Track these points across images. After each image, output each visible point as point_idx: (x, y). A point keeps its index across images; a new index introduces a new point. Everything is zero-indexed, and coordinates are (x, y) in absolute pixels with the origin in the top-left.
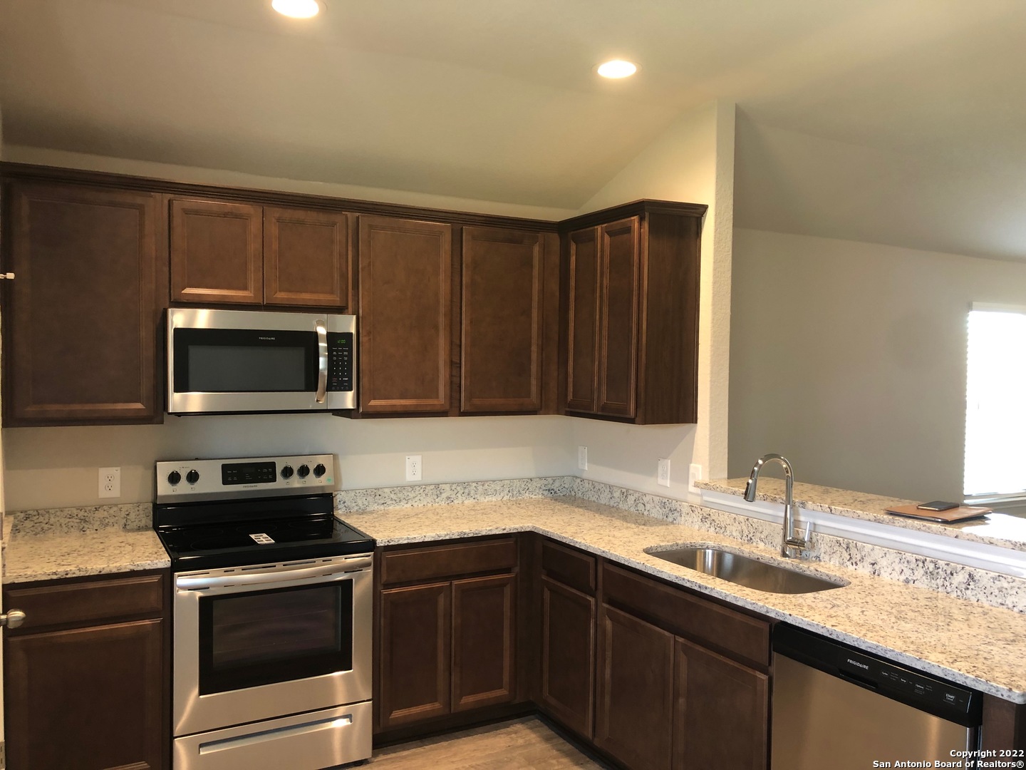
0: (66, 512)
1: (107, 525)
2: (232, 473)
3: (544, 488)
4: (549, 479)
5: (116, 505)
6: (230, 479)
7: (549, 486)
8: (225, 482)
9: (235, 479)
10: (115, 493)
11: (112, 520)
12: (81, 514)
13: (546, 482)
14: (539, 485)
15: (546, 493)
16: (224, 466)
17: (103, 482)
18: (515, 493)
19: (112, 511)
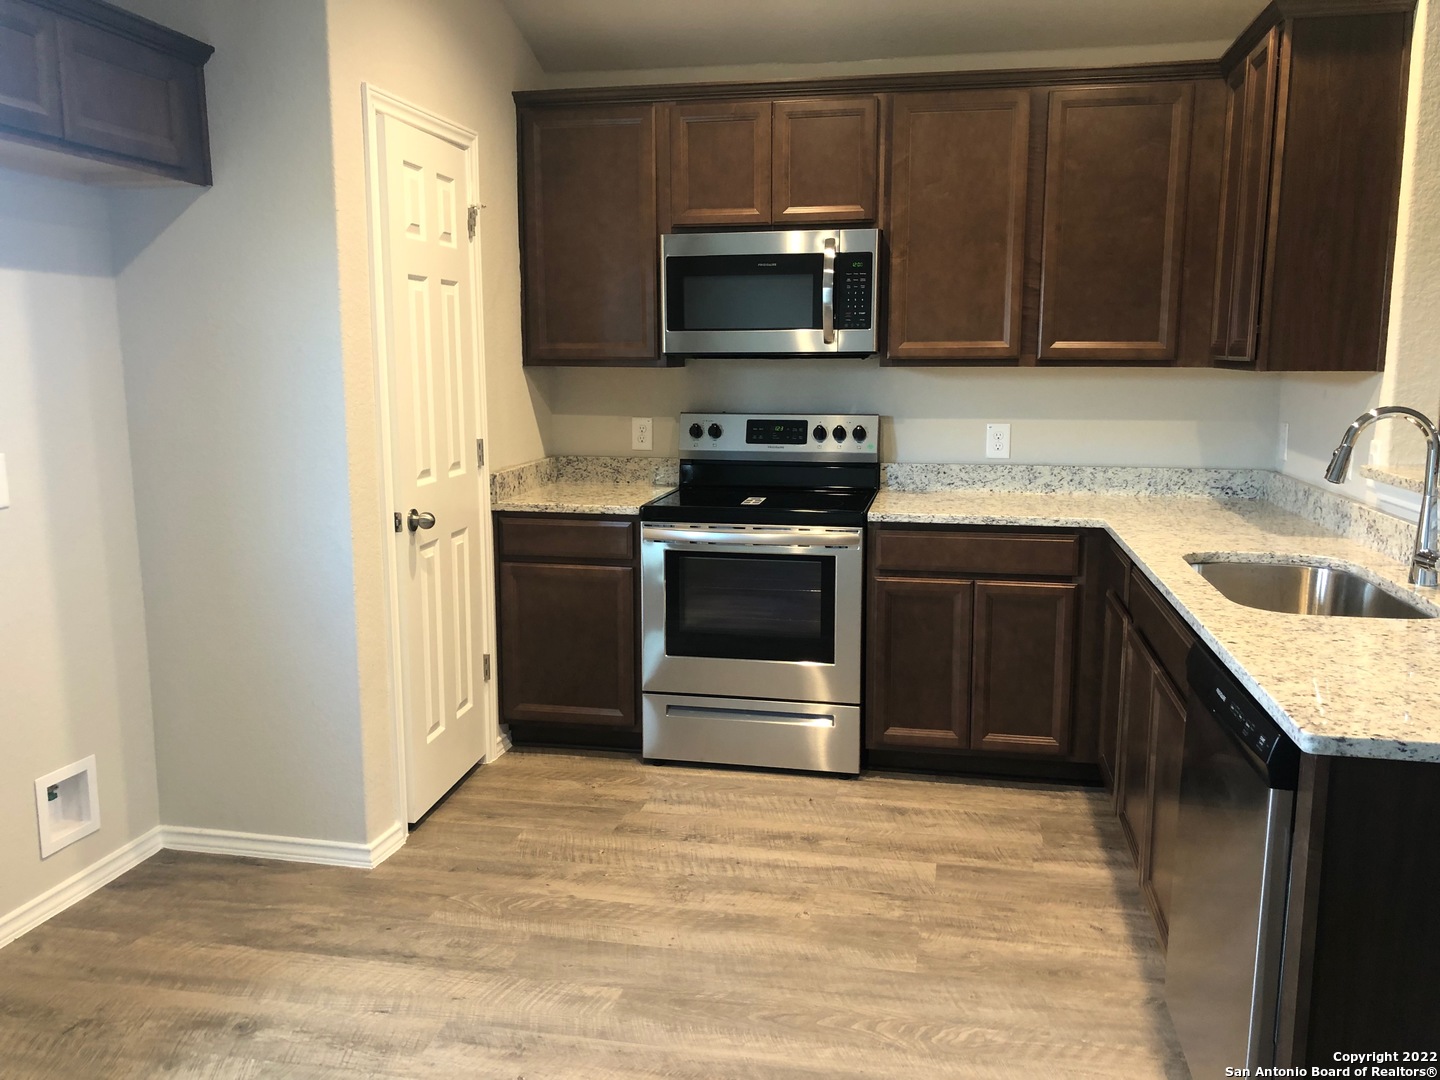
0: (602, 461)
1: (638, 478)
2: (758, 431)
3: (1214, 485)
4: (1224, 472)
5: (646, 458)
6: (755, 437)
7: (1224, 483)
8: (749, 440)
9: (761, 437)
10: (647, 445)
11: (643, 474)
12: (615, 464)
13: (1216, 476)
14: (1205, 480)
15: (1217, 492)
16: (750, 423)
17: (636, 433)
18: (1159, 488)
19: (642, 464)
